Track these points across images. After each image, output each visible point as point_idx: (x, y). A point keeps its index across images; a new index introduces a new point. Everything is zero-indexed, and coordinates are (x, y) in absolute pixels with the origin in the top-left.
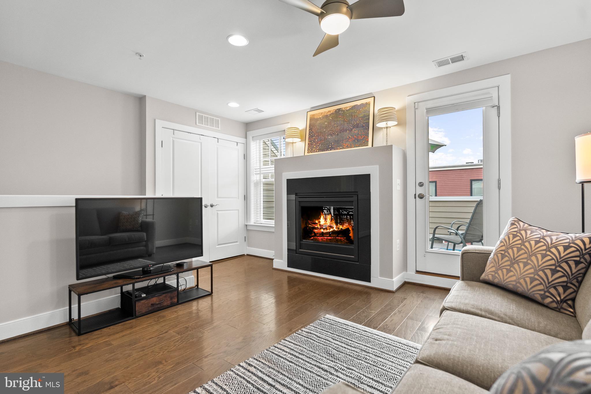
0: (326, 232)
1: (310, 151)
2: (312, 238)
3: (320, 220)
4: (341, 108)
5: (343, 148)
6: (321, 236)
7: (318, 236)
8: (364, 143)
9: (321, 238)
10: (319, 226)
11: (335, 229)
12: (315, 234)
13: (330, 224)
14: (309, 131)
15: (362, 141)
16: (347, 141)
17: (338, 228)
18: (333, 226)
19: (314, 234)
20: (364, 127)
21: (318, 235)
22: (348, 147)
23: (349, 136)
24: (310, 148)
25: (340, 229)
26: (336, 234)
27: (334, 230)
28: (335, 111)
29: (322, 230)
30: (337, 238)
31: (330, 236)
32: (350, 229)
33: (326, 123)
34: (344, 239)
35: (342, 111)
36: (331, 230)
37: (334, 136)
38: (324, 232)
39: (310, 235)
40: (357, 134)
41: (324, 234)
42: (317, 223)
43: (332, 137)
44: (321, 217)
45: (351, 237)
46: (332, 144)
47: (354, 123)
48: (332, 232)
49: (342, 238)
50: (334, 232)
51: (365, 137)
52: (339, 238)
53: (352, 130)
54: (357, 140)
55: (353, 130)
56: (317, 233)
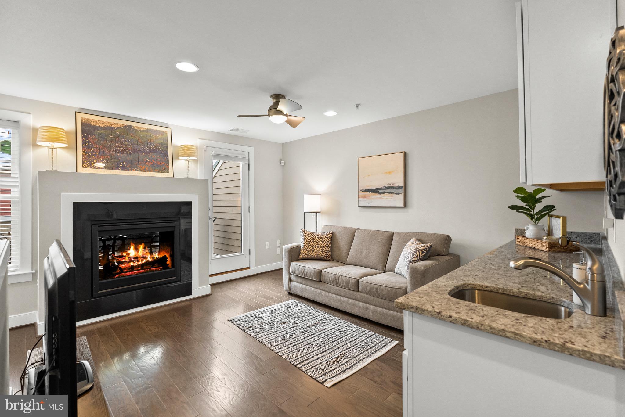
0: (136, 264)
1: (87, 165)
2: (116, 276)
3: (129, 252)
4: (132, 126)
5: (140, 170)
6: (130, 271)
7: (125, 273)
8: (164, 169)
9: (130, 273)
10: (127, 259)
11: (149, 259)
12: (122, 270)
13: (143, 254)
14: (82, 138)
15: (161, 167)
16: (144, 164)
17: (152, 258)
18: (146, 256)
19: (119, 271)
20: (163, 154)
21: (126, 271)
22: (145, 170)
23: (146, 160)
24: (87, 162)
25: (155, 258)
26: (150, 265)
27: (148, 261)
28: (124, 126)
29: (132, 264)
30: (151, 269)
31: (142, 269)
32: (168, 256)
33: (111, 136)
34: (160, 268)
35: (134, 129)
36: (145, 261)
37: (125, 155)
38: (134, 265)
39: (114, 273)
40: (155, 159)
41: (134, 267)
42: (125, 256)
43: (122, 155)
44: (130, 248)
45: (168, 265)
46: (123, 163)
47: (151, 147)
48: (145, 262)
49: (158, 268)
50: (148, 263)
51: (165, 164)
52: (154, 269)
53: (148, 153)
54: (157, 165)
55: (150, 154)
56: (125, 269)
